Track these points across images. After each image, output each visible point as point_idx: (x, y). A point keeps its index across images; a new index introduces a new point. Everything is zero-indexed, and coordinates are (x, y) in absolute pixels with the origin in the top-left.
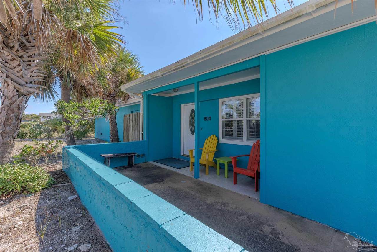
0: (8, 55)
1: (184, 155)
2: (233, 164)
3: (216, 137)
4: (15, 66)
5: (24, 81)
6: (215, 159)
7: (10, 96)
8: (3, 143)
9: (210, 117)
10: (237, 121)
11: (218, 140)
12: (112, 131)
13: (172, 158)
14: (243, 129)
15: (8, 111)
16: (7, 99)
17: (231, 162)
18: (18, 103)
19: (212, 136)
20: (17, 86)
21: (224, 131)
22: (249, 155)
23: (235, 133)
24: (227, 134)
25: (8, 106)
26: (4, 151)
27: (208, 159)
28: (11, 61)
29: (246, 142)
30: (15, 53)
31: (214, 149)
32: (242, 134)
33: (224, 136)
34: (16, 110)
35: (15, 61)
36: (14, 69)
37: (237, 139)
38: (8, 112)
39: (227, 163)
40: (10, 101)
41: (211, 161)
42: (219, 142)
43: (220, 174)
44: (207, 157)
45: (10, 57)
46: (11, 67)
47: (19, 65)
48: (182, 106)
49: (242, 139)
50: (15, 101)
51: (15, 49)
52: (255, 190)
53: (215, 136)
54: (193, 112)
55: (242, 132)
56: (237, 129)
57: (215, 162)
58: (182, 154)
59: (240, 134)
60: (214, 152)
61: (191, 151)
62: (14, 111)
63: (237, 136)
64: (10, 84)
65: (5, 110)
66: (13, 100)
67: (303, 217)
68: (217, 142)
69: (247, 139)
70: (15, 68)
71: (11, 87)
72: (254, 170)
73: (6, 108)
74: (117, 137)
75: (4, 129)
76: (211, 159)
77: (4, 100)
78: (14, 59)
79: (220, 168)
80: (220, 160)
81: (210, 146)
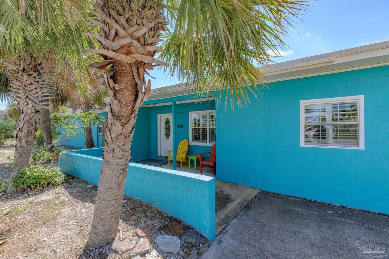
0: (27, 81)
1: (161, 156)
2: (200, 159)
3: (188, 141)
4: (32, 89)
5: (38, 100)
6: (187, 157)
7: (29, 113)
8: (27, 150)
9: (183, 126)
10: (203, 129)
11: (189, 143)
12: (87, 137)
13: (150, 159)
14: (206, 134)
15: (28, 124)
16: (27, 115)
17: (198, 158)
18: (35, 118)
19: (184, 140)
20: (34, 104)
21: (193, 137)
22: (210, 153)
23: (201, 137)
24: (196, 138)
25: (28, 121)
26: (29, 156)
27: (182, 157)
28: (29, 85)
29: (208, 144)
30: (32, 79)
31: (186, 149)
32: (206, 138)
33: (193, 139)
34: (34, 124)
35: (32, 85)
36: (32, 92)
37: (203, 142)
38: (29, 126)
39: (196, 159)
40: (29, 117)
41: (184, 159)
42: (190, 145)
43: (191, 168)
44: (181, 156)
45: (29, 82)
46: (29, 90)
47: (36, 88)
48: (159, 115)
49: (206, 142)
50: (33, 117)
51: (33, 76)
52: (213, 174)
53: (186, 140)
54: (167, 121)
55: (206, 136)
56: (203, 134)
57: (187, 159)
58: (159, 155)
59: (204, 138)
60: (186, 152)
61: (169, 152)
62: (33, 125)
63: (203, 140)
64: (30, 103)
65: (27, 124)
66: (32, 116)
67: (238, 184)
68: (188, 145)
69: (209, 142)
70: (32, 90)
71: (30, 106)
72: (213, 162)
73: (27, 123)
74: (92, 143)
75: (27, 139)
76: (184, 157)
77: (24, 116)
78: (32, 84)
79: (191, 164)
80: (190, 158)
81: (183, 147)
